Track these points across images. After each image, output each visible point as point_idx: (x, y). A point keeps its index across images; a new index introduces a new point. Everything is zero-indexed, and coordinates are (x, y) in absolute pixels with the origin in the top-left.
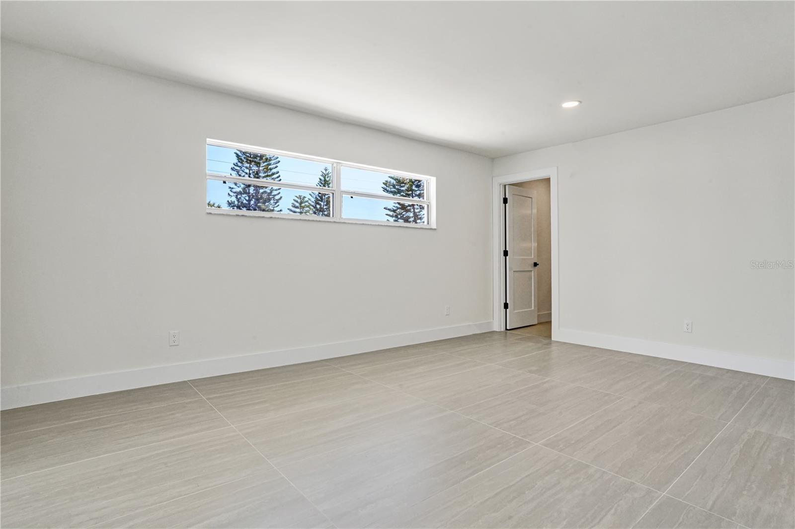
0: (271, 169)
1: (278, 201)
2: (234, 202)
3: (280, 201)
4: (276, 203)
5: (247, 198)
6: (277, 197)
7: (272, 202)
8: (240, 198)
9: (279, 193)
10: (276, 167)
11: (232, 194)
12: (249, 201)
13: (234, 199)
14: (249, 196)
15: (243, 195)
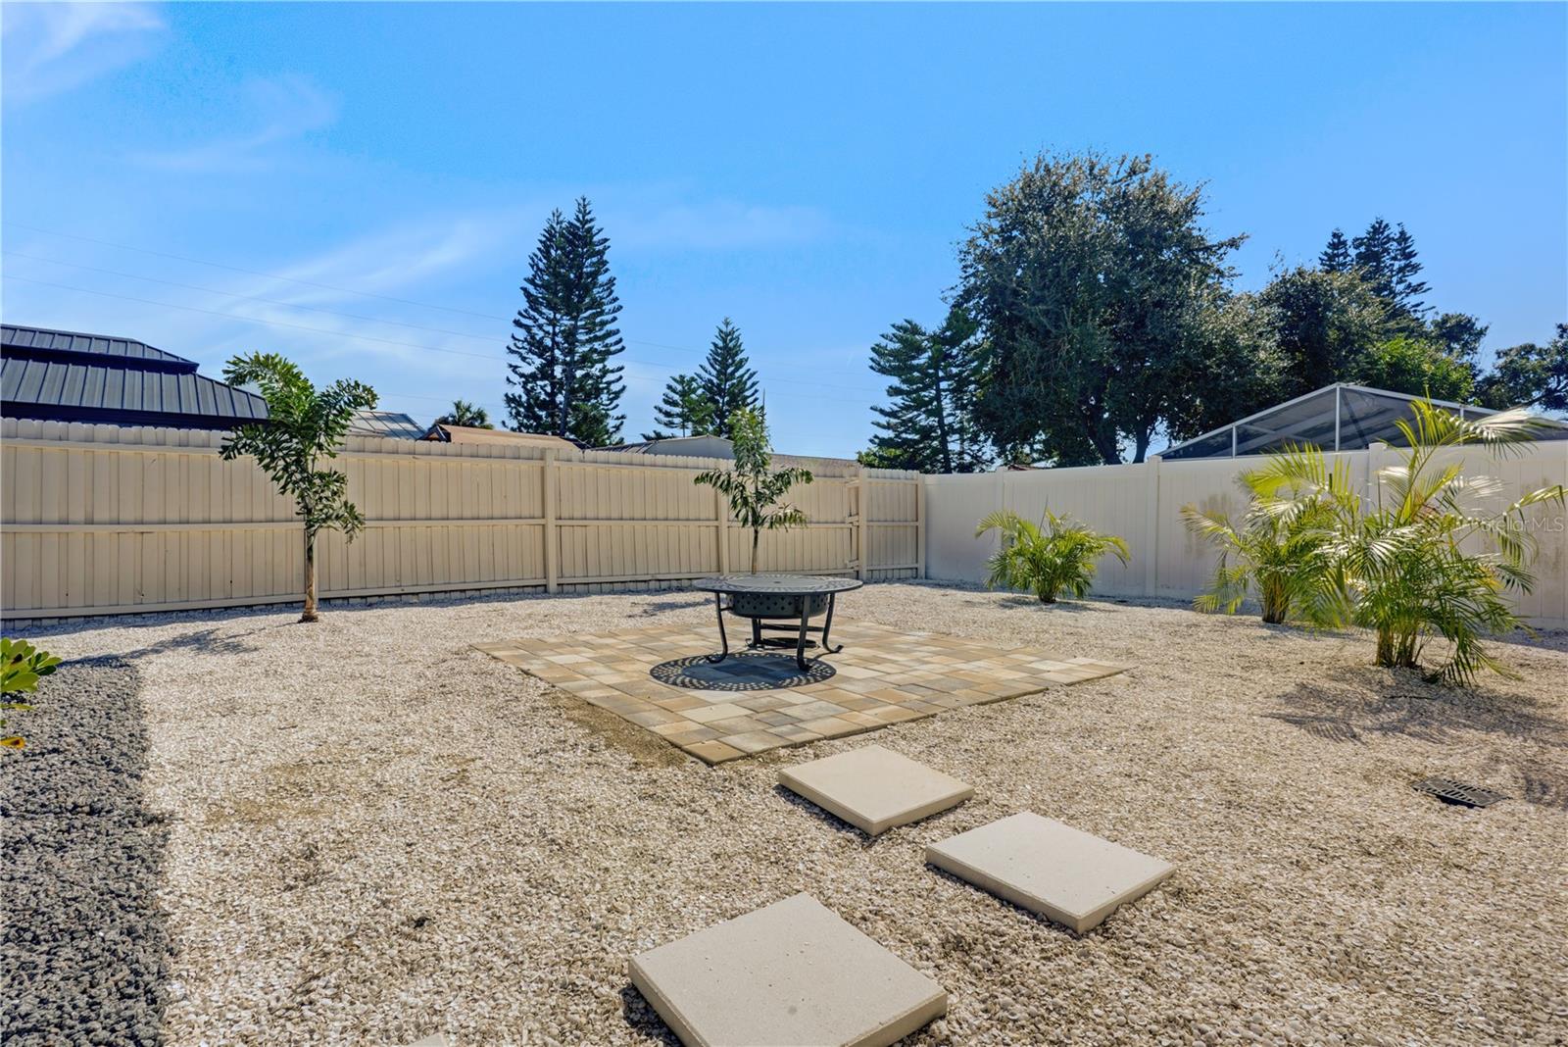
0: (603, 324)
1: (617, 395)
2: (520, 397)
3: (623, 396)
4: (612, 400)
5: (548, 389)
6: (615, 387)
7: (604, 397)
8: (532, 388)
9: (621, 378)
10: (614, 319)
11: (515, 378)
12: (552, 395)
13: (518, 391)
14: (553, 385)
15: (539, 383)
